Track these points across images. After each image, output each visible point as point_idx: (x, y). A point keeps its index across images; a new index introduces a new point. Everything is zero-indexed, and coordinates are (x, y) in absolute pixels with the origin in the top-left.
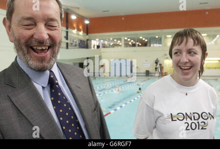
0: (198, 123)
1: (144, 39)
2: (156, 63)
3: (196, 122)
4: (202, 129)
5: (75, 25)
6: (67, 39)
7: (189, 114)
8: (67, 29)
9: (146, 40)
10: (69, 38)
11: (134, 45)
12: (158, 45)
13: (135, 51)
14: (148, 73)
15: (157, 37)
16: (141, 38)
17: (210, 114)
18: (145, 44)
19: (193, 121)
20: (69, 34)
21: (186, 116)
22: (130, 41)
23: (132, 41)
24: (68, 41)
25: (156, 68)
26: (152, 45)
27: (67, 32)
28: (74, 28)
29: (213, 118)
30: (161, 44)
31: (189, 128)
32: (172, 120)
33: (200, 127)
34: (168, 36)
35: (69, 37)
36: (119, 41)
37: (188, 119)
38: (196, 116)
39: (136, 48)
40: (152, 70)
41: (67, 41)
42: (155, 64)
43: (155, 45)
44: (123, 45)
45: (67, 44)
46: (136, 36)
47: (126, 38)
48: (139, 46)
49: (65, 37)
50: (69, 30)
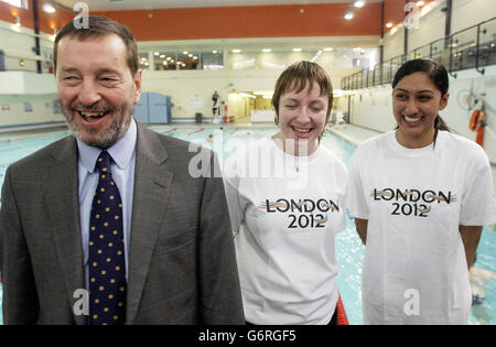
0: (312, 216)
1: (190, 56)
2: (215, 99)
3: (308, 214)
4: (318, 226)
5: (53, 26)
6: (38, 53)
7: (297, 202)
8: (37, 32)
9: (195, 58)
10: (42, 53)
11: (172, 67)
12: (216, 66)
13: (175, 78)
14: (199, 118)
15: (215, 52)
16: (185, 53)
17: (331, 202)
18: (193, 65)
19: (303, 213)
20: (42, 43)
21: (291, 205)
22: (165, 59)
23: (169, 59)
24: (41, 58)
25: (214, 109)
26: (205, 67)
27: (37, 40)
28: (51, 32)
29: (338, 209)
30: (222, 64)
31: (296, 223)
32: (269, 211)
33: (315, 224)
34: (234, 51)
35: (41, 49)
36: (144, 59)
37: (296, 210)
38: (310, 205)
39: (178, 73)
40: (207, 112)
41: (37, 58)
42: (213, 102)
43: (211, 66)
44: (152, 67)
45: (39, 63)
46: (175, 51)
47: (157, 54)
48: (181, 68)
49: (34, 49)
50: (42, 35)
